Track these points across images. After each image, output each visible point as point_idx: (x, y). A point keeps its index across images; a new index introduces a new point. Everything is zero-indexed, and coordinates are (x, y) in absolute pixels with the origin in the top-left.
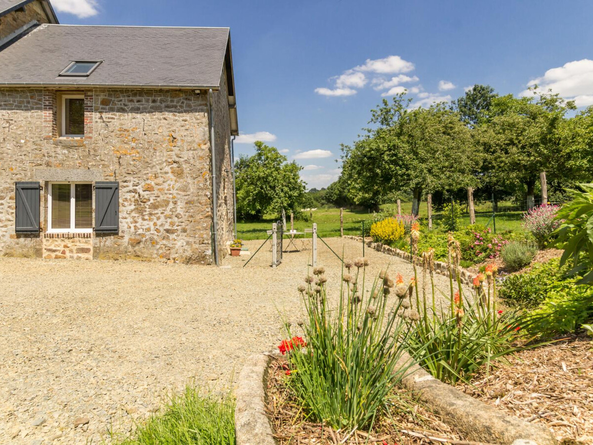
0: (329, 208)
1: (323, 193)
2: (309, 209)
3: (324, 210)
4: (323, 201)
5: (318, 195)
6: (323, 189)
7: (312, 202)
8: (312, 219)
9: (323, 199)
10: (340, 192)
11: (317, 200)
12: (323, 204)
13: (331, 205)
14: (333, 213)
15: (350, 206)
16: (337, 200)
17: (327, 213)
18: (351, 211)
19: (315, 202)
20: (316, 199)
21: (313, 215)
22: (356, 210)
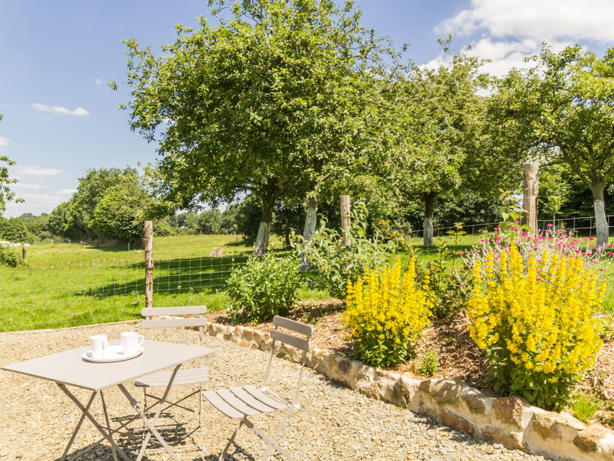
0: (56, 242)
1: (45, 221)
2: (19, 244)
3: (47, 246)
4: (43, 233)
5: (35, 223)
6: (44, 215)
7: (25, 234)
8: (26, 261)
9: (44, 230)
10: (75, 217)
11: (34, 232)
12: (43, 238)
13: (58, 238)
14: (65, 251)
15: (93, 239)
16: (68, 230)
17: (54, 250)
18: (98, 248)
19: (29, 234)
20: (32, 230)
21: (27, 254)
22: (105, 245)
